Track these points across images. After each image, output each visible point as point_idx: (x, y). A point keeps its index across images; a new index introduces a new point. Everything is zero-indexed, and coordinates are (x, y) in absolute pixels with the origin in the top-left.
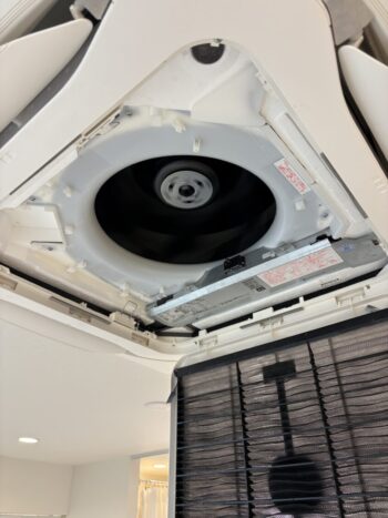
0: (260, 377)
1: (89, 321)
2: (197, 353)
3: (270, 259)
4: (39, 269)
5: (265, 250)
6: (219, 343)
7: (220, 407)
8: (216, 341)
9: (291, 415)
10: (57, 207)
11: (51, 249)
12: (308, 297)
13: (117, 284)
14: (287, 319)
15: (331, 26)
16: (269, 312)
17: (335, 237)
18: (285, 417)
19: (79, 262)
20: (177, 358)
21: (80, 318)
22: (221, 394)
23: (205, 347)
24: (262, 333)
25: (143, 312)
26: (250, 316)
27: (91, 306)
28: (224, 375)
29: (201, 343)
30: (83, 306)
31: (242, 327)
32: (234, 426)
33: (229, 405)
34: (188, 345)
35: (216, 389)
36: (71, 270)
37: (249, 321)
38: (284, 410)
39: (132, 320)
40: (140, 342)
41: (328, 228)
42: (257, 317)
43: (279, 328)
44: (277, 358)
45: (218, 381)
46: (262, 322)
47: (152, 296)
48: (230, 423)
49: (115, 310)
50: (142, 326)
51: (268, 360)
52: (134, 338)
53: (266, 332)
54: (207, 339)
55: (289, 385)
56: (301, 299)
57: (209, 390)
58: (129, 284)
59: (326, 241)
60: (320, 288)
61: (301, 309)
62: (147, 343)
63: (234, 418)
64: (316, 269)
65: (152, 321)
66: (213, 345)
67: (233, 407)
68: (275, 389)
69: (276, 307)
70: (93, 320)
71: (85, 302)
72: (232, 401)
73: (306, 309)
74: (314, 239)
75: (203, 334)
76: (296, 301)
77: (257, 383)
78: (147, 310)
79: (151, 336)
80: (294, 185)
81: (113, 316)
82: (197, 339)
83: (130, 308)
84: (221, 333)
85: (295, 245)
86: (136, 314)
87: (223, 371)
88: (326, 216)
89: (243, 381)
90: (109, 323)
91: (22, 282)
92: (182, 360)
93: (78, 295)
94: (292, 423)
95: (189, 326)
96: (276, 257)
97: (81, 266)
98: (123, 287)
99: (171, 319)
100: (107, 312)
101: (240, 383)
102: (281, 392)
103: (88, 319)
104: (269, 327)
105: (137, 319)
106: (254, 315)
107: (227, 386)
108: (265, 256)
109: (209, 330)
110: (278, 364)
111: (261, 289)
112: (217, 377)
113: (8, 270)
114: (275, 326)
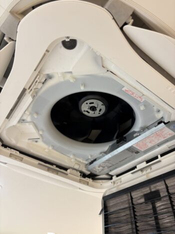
0: (143, 200)
1: (57, 174)
2: (112, 188)
3: (137, 136)
4: (32, 151)
5: (135, 132)
6: (122, 183)
7: (125, 218)
8: (121, 182)
9: (161, 222)
10: (34, 123)
11: (36, 142)
12: (162, 155)
13: (68, 155)
14: (154, 167)
15: (114, 19)
16: (144, 164)
17: (166, 122)
18: (157, 223)
19: (49, 146)
20: (104, 191)
21: (53, 172)
22: (124, 210)
23: (116, 185)
24: (142, 176)
25: (84, 168)
26: (135, 167)
27: (58, 166)
28: (126, 199)
29: (114, 183)
30: (54, 167)
31: (132, 173)
32: (132, 228)
33: (129, 216)
34: (108, 184)
35: (122, 207)
36: (46, 150)
37: (136, 170)
38: (156, 219)
39: (78, 173)
40: (84, 183)
41: (162, 118)
42: (139, 167)
43: (150, 173)
44: (150, 189)
45: (122, 203)
46: (142, 170)
47: (87, 160)
48: (130, 226)
49: (69, 168)
50: (84, 175)
51: (146, 190)
52: (80, 181)
53: (144, 175)
54: (117, 180)
55: (158, 204)
56: (159, 156)
57: (119, 208)
58: (74, 155)
59: (163, 124)
60: (168, 149)
61: (160, 161)
62: (88, 184)
63: (132, 224)
64: (162, 139)
65: (89, 173)
66: (119, 184)
67: (131, 217)
68: (151, 207)
69: (148, 162)
70: (59, 173)
71: (55, 165)
72: (130, 214)
73: (162, 161)
74: (157, 124)
75: (114, 178)
76: (157, 158)
77: (141, 204)
78: (86, 167)
79: (90, 180)
80: (136, 98)
81: (69, 171)
82: (112, 181)
83: (77, 167)
84: (123, 177)
85: (148, 128)
86: (80, 169)
87: (125, 197)
88: (159, 111)
89: (134, 203)
90: (67, 174)
91: (25, 158)
92: (106, 192)
93: (52, 162)
94: (162, 227)
95: (108, 174)
96: (140, 135)
97: (50, 148)
98: (72, 156)
99: (98, 171)
100: (66, 169)
101: (133, 204)
102: (154, 208)
103: (57, 172)
104: (145, 172)
105: (81, 172)
106: (137, 166)
107: (127, 206)
108: (135, 135)
109: (118, 176)
110: (151, 193)
111: (137, 152)
112: (122, 201)
113: (18, 152)
114: (148, 172)
